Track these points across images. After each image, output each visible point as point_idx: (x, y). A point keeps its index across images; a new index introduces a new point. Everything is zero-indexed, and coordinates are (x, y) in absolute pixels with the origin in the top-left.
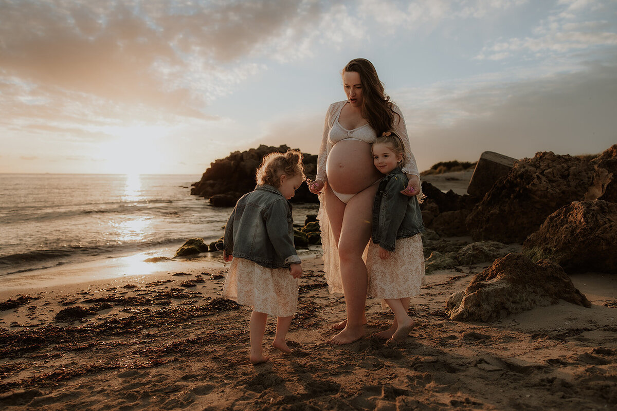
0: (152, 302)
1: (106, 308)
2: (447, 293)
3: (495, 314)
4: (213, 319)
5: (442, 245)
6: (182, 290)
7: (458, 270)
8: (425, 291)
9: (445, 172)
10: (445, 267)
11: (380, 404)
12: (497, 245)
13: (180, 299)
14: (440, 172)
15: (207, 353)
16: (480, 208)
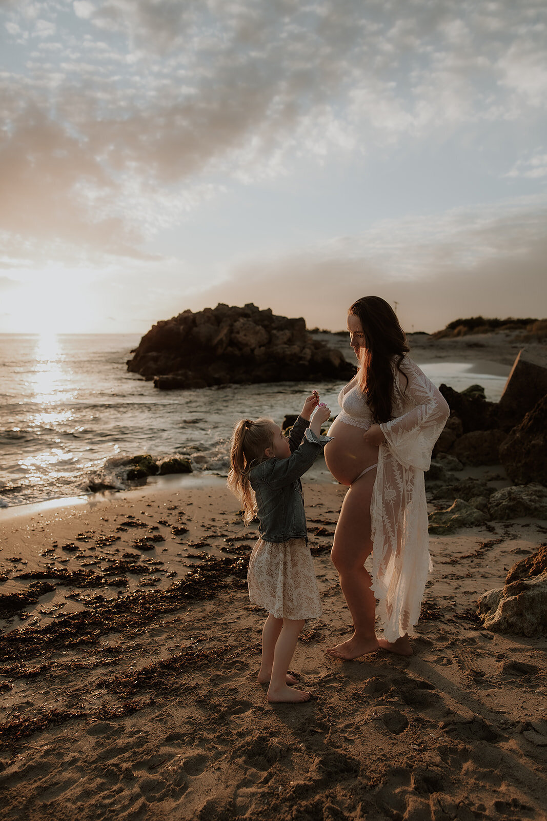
0: (103, 580)
1: (47, 592)
2: (477, 574)
3: (541, 628)
4: (186, 616)
5: (467, 486)
6: (137, 557)
7: (491, 530)
8: (449, 569)
9: (465, 334)
10: (472, 523)
11: (412, 803)
12: (539, 491)
13: (136, 573)
14: (459, 334)
15: (189, 690)
16: (518, 435)
